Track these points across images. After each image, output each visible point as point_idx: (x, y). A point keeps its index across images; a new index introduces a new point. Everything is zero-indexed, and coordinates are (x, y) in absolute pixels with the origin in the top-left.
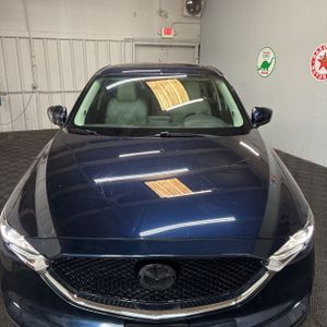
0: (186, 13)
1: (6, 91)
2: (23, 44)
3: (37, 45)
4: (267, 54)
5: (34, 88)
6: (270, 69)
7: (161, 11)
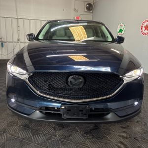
0: (86, 10)
1: (6, 41)
2: (15, 21)
3: (21, 21)
4: (121, 26)
5: (18, 40)
6: (123, 32)
7: (75, 9)
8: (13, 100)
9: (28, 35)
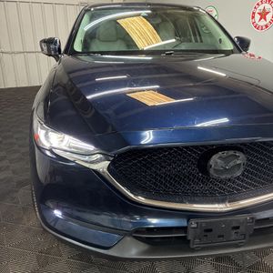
8: (58, 213)
9: (44, 41)
